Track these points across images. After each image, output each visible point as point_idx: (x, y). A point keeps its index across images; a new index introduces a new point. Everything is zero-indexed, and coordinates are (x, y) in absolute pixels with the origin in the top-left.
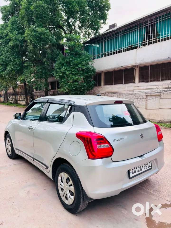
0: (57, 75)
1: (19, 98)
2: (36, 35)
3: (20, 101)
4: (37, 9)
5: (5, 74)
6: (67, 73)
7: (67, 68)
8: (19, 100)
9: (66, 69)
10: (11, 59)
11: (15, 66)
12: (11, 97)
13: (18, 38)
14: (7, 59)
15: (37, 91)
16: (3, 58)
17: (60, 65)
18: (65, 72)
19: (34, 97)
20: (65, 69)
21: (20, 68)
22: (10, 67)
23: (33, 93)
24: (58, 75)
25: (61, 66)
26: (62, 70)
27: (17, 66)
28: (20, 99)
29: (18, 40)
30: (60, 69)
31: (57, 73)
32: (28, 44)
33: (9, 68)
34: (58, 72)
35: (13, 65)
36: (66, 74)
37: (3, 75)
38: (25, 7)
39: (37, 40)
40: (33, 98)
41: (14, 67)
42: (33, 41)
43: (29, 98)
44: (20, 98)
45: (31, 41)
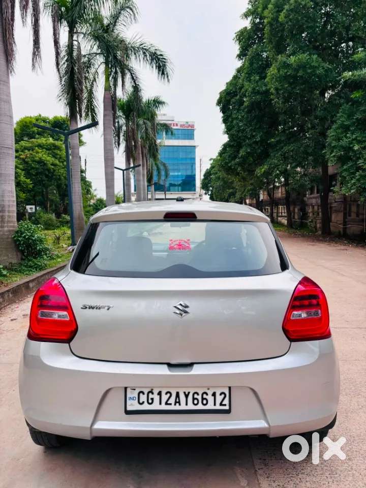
0: (333, 154)
1: (280, 211)
2: (288, 73)
3: (282, 218)
4: (291, 17)
5: (236, 165)
6: (356, 148)
7: (358, 135)
8: (280, 215)
9: (355, 139)
10: (247, 132)
11: (254, 146)
12: (268, 209)
13: (258, 88)
14: (240, 134)
15: (312, 196)
16: (235, 132)
17: (340, 131)
18: (351, 146)
19: (307, 208)
20: (353, 140)
21: (262, 149)
22: (244, 149)
23: (305, 199)
24: (334, 156)
25: (342, 133)
26: (344, 142)
27: (258, 145)
28: (282, 213)
29: (258, 93)
30: (339, 139)
31: (332, 152)
32: (272, 97)
33: (242, 153)
34: (334, 147)
35: (250, 145)
36: (354, 151)
37: (233, 167)
38: (270, 20)
39: (290, 84)
40: (305, 211)
41: (252, 149)
42: (280, 88)
43: (298, 210)
44: (283, 211)
45: (277, 89)
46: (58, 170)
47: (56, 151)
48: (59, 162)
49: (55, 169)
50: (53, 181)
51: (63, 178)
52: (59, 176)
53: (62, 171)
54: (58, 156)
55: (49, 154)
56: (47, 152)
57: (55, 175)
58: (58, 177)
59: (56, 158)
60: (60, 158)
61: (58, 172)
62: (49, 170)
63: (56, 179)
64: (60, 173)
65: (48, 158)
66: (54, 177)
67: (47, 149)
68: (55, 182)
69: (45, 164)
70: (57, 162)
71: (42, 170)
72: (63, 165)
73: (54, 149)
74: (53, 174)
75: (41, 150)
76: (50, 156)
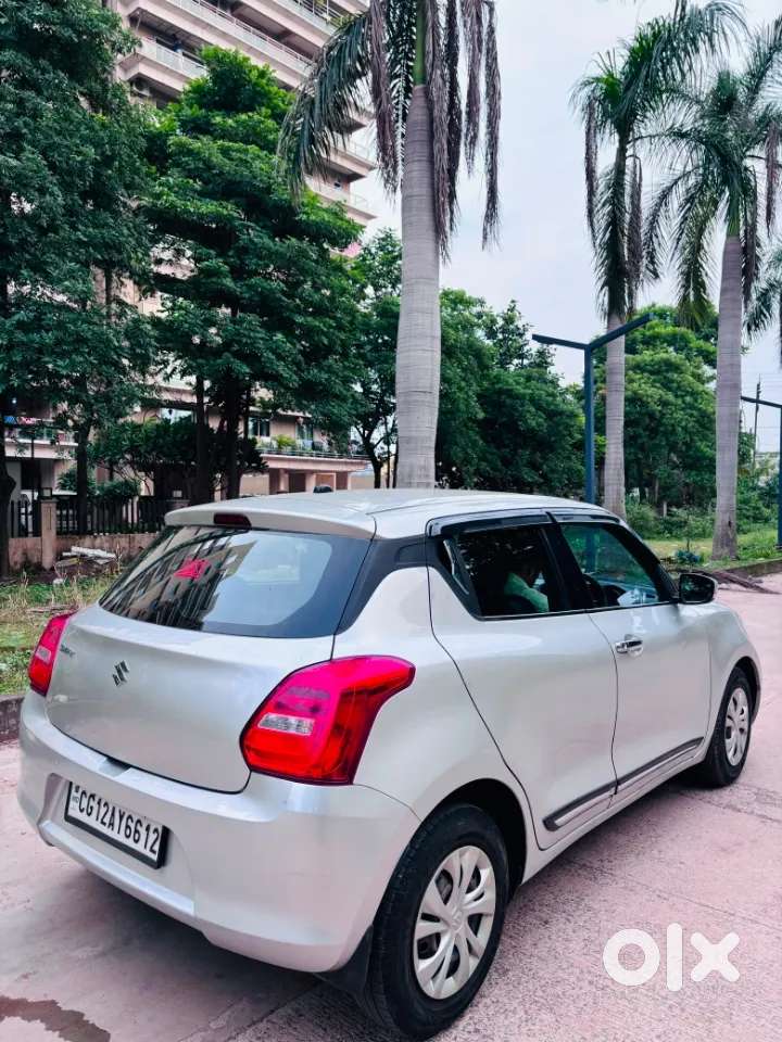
46: (671, 414)
47: (669, 375)
48: (676, 396)
49: (664, 412)
50: (658, 437)
51: (680, 429)
52: (673, 425)
53: (679, 415)
54: (675, 385)
55: (654, 381)
56: (652, 377)
57: (664, 425)
58: (670, 428)
59: (669, 389)
60: (679, 388)
61: (671, 419)
62: (651, 415)
63: (665, 433)
64: (675, 419)
65: (651, 391)
66: (662, 429)
67: (652, 373)
68: (664, 439)
69: (644, 404)
70: (670, 397)
71: (637, 416)
72: (684, 402)
73: (667, 371)
74: (660, 423)
75: (638, 376)
76: (658, 385)
